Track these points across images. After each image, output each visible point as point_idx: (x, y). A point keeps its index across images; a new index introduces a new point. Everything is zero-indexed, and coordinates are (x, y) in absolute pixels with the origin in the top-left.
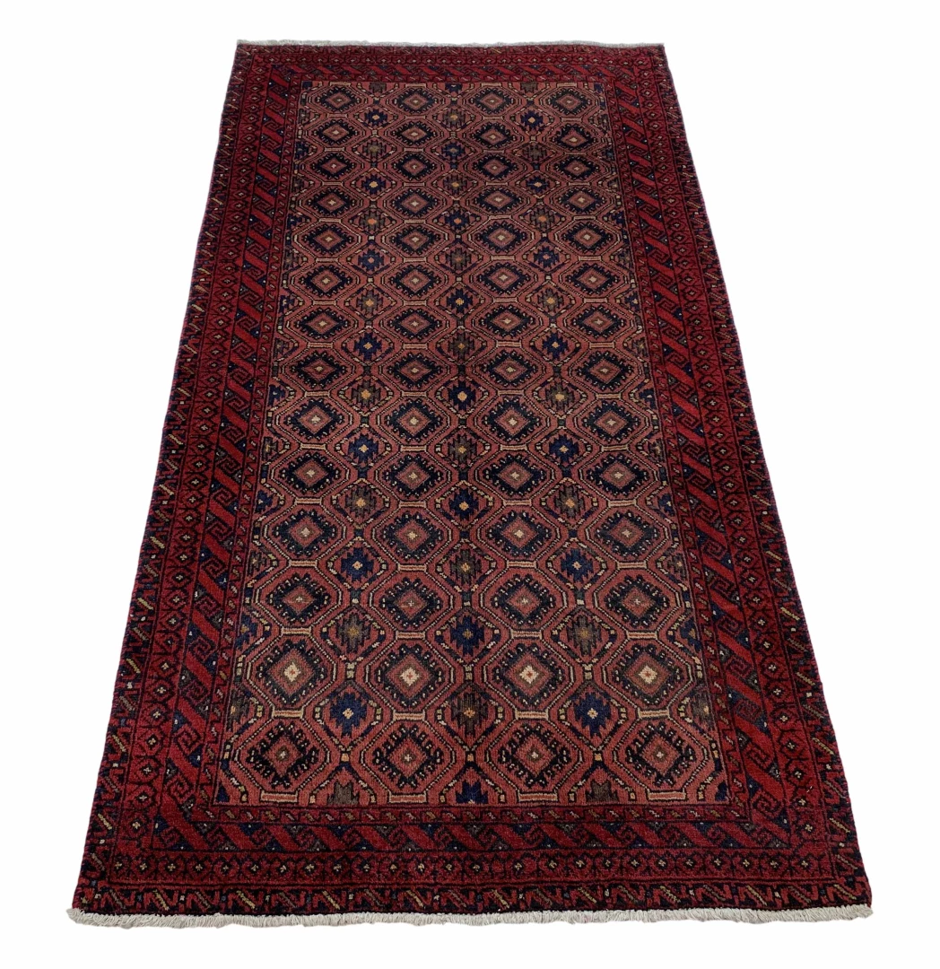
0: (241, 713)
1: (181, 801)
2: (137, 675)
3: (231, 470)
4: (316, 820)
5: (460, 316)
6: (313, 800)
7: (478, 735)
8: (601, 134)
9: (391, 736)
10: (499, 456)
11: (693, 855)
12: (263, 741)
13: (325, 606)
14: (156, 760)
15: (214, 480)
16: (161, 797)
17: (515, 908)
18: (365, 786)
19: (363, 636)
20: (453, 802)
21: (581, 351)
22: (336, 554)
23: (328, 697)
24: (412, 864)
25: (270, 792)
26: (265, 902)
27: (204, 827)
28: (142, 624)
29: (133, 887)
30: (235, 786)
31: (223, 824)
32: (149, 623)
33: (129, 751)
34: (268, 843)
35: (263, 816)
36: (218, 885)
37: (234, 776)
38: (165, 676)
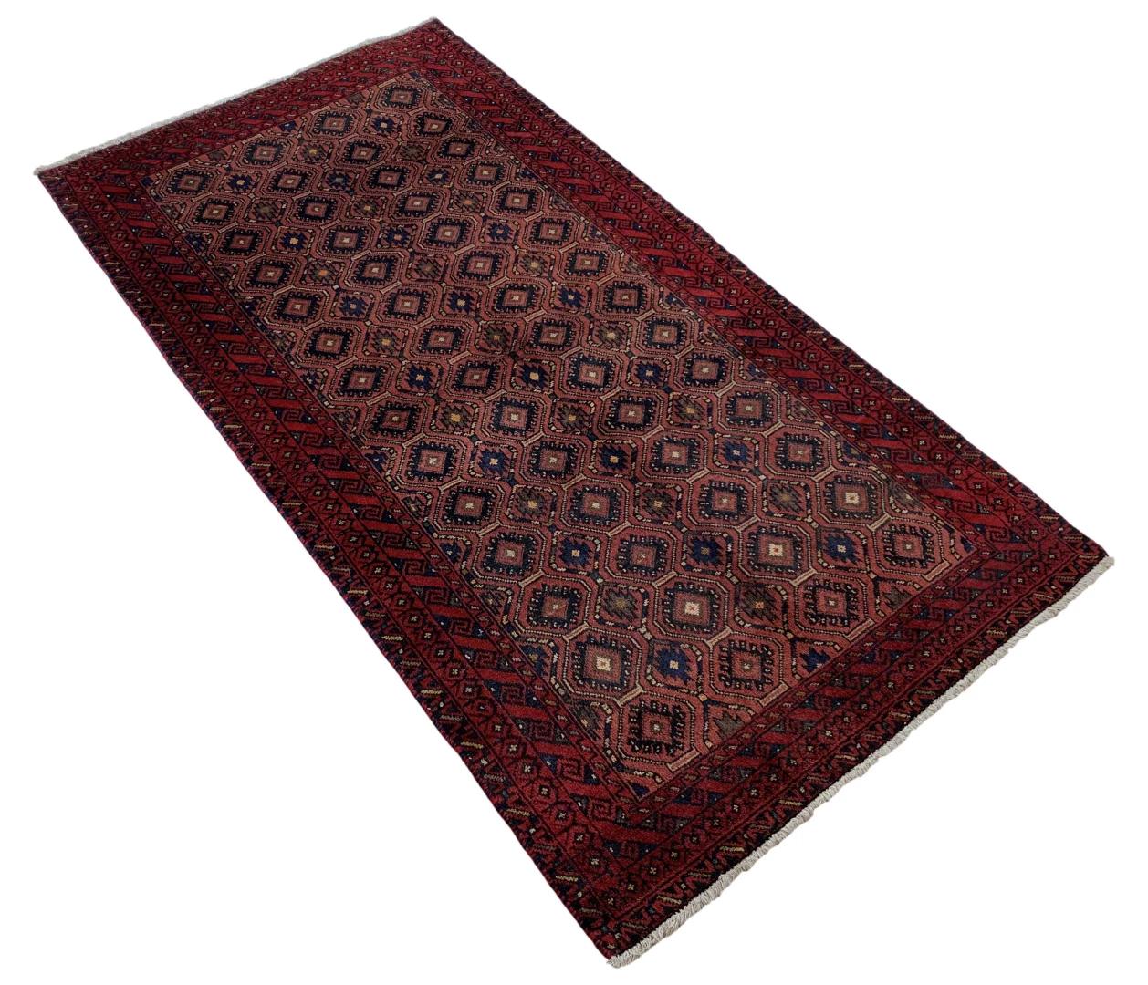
0: (594, 720)
1: (612, 817)
2: (482, 749)
3: (399, 542)
4: (725, 757)
5: (473, 314)
6: (709, 745)
7: (780, 616)
8: (452, 113)
9: (720, 659)
10: (607, 406)
11: (987, 598)
12: (631, 728)
13: (581, 599)
14: (562, 803)
15: (393, 560)
16: (594, 826)
17: (914, 714)
18: (736, 707)
19: (631, 602)
20: (807, 675)
21: (594, 292)
22: (551, 555)
23: (648, 663)
24: (820, 737)
25: (674, 762)
26: (747, 840)
27: (649, 823)
28: (445, 709)
29: (639, 908)
30: (642, 776)
31: (661, 809)
32: (450, 705)
33: (533, 812)
34: (708, 798)
35: (685, 782)
36: (700, 856)
37: (635, 770)
38: (505, 735)
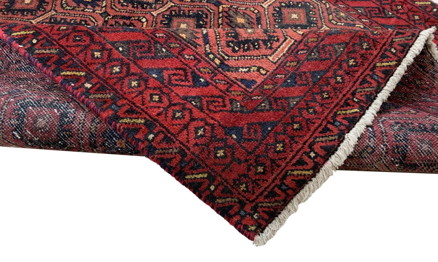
1: (229, 107)
2: (85, 76)
12: (227, 34)
14: (175, 105)
16: (212, 118)
25: (273, 53)
26: (358, 103)
27: (265, 106)
28: (38, 45)
29: (271, 187)
30: (247, 72)
31: (272, 94)
32: (44, 41)
33: (147, 117)
34: (312, 77)
35: (287, 69)
36: (322, 122)
37: (239, 68)
38: (106, 60)
